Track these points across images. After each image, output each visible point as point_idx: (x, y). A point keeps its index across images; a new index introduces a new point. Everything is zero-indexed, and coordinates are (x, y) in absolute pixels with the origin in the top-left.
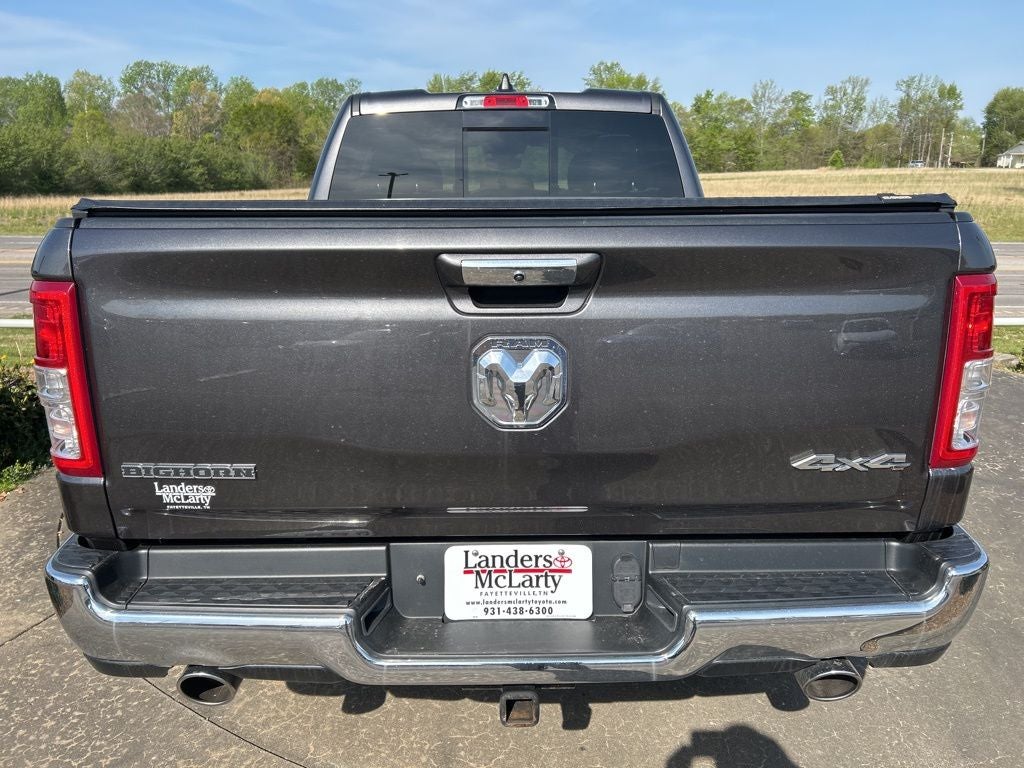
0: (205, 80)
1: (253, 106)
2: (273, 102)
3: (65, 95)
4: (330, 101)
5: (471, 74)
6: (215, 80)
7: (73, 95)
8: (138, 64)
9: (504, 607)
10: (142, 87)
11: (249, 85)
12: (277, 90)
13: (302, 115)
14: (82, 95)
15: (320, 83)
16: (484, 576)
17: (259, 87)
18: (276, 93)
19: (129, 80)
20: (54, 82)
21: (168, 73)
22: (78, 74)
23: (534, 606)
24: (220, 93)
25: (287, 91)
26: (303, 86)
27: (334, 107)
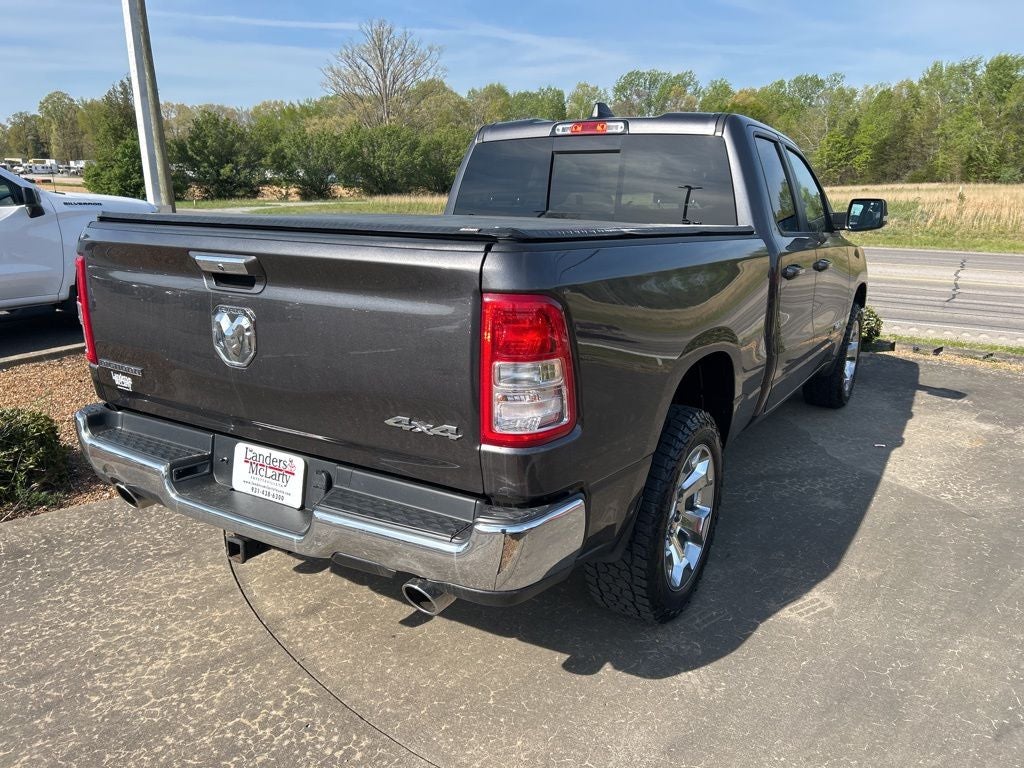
0: (686, 85)
1: (727, 107)
2: (748, 101)
3: (567, 106)
4: (806, 99)
5: (976, 58)
6: (696, 84)
7: (574, 105)
8: (630, 74)
9: (261, 489)
10: (631, 95)
11: (727, 87)
12: (754, 90)
13: (775, 112)
14: (580, 105)
15: (797, 81)
16: (254, 466)
17: (736, 88)
18: (753, 93)
19: (620, 89)
20: (560, 94)
21: (654, 81)
22: (580, 86)
23: (275, 492)
24: (699, 97)
25: (764, 90)
26: (781, 84)
27: (810, 104)
